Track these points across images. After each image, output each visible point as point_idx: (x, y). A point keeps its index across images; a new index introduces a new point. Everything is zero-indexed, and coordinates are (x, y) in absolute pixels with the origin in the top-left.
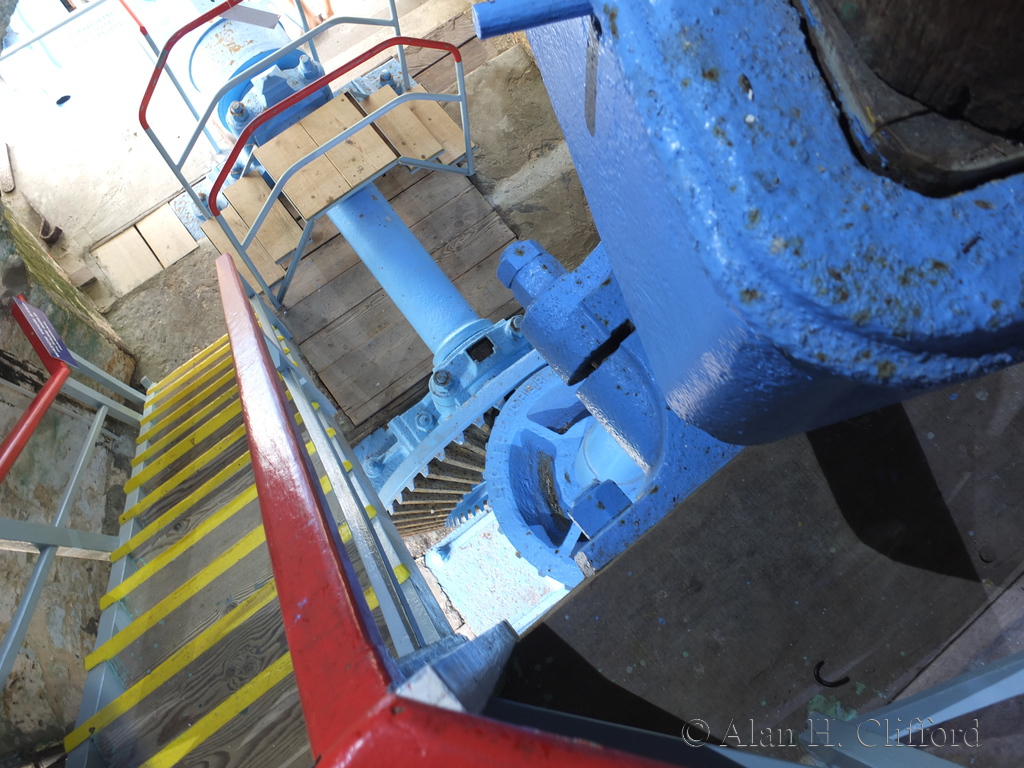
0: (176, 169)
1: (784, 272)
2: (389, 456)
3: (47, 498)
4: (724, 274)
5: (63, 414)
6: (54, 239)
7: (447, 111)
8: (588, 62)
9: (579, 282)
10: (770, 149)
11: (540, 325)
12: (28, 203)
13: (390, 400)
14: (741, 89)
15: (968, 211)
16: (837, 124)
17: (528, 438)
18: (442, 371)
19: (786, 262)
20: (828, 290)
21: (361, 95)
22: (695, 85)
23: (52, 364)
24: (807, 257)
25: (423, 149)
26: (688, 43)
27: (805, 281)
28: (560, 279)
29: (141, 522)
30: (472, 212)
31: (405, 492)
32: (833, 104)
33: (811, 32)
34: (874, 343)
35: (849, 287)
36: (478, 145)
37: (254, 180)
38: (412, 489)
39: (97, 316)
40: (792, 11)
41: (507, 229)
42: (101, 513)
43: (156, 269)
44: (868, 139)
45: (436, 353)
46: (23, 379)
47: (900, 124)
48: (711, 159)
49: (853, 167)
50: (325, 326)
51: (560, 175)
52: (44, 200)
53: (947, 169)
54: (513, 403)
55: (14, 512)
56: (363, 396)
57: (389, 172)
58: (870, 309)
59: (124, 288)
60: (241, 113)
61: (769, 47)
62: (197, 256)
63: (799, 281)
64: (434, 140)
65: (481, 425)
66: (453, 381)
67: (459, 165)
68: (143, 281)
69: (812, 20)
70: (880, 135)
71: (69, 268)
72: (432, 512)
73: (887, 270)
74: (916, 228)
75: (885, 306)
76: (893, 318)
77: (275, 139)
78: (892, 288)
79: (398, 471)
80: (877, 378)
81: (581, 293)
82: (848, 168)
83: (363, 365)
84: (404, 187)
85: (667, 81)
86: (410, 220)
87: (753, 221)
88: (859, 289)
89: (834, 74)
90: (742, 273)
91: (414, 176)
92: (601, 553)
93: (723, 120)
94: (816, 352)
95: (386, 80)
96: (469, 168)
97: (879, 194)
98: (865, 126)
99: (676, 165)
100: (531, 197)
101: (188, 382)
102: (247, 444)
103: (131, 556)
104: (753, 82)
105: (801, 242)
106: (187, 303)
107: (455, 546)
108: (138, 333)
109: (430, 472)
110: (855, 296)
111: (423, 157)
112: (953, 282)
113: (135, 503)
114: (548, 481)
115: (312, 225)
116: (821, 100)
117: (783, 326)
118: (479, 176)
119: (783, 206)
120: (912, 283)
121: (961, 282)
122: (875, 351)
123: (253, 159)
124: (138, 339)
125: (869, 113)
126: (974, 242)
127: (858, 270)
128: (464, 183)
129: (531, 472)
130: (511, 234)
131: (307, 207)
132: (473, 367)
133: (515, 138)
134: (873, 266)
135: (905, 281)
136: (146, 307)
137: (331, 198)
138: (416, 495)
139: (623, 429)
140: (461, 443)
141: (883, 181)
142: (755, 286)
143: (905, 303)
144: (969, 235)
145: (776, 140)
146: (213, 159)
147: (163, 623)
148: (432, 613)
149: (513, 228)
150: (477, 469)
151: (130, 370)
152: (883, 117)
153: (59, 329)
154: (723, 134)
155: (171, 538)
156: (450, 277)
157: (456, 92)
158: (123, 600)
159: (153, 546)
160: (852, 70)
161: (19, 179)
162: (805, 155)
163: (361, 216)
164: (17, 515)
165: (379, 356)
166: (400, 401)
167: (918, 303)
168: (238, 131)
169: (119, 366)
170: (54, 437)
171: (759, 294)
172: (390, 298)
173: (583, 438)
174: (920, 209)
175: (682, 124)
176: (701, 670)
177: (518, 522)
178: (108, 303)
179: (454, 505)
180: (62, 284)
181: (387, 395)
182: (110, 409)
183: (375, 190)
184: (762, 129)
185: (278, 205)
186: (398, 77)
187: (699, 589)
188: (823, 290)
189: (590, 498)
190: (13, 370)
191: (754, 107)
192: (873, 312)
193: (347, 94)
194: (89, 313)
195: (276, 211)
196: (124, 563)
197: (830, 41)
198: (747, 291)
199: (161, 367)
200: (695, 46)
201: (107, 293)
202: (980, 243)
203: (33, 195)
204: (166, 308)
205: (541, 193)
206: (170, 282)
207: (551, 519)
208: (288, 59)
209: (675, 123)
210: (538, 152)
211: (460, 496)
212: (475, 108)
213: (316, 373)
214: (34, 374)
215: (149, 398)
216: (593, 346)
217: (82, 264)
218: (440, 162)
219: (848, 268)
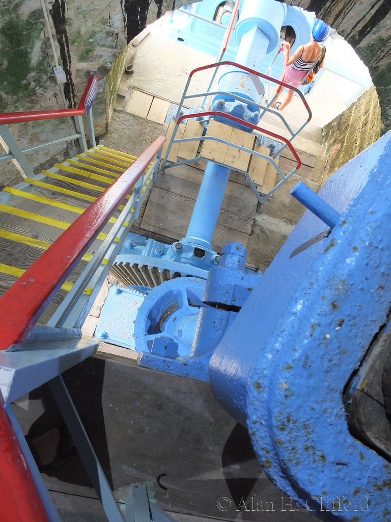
0: (184, 97)
1: (275, 396)
2: (138, 247)
3: (34, 139)
4: (259, 369)
5: (68, 122)
6: (128, 72)
7: (277, 177)
8: (315, 238)
9: (242, 279)
10: (321, 354)
11: (216, 276)
12: (134, 55)
13: (158, 233)
14: (337, 323)
15: (354, 452)
16: (351, 372)
17: (179, 294)
18: (181, 244)
19: (279, 394)
20: (280, 421)
21: (260, 143)
22: (326, 303)
23: (82, 106)
24: (287, 402)
25: (256, 178)
26: (340, 287)
27: (277, 408)
28: (238, 270)
29: (47, 180)
30: (247, 213)
31: (128, 264)
32: (359, 364)
33: (382, 332)
34: (273, 452)
35: (288, 428)
36: (273, 197)
37: (201, 127)
38: (131, 265)
39: (112, 108)
40: (385, 318)
41: (250, 229)
42: (43, 161)
43: (144, 116)
44: (354, 388)
45: (186, 237)
46: (70, 100)
47: (370, 399)
48: (300, 331)
49: (338, 392)
50: (168, 190)
51: (284, 234)
52: (139, 59)
53: (365, 431)
54: (188, 280)
55: (21, 131)
56: (152, 222)
57: (240, 172)
58: (284, 443)
59: (129, 109)
60: (221, 105)
61: (363, 321)
62: (160, 127)
63: (276, 405)
64: (262, 180)
65: (171, 274)
66: (181, 251)
67: (261, 195)
68: (136, 114)
69: (387, 329)
70: (359, 394)
71: (122, 86)
72: (128, 278)
73: (306, 438)
74: (332, 437)
75: (291, 448)
76: (288, 455)
77: (221, 124)
78: (300, 446)
79: (134, 256)
80: (262, 462)
81: (239, 282)
82: (337, 391)
83: (164, 214)
84: (238, 182)
85: (320, 288)
86: (228, 193)
87: (287, 368)
88: (290, 433)
89: (371, 354)
90: (264, 377)
91: (245, 182)
92: (147, 362)
93: (319, 325)
94: (254, 430)
95: (272, 147)
96: (262, 200)
97: (335, 411)
98: (359, 383)
99: (290, 316)
100: (268, 230)
101: (111, 157)
102: (99, 195)
103: (31, 185)
104: (344, 325)
105: (292, 395)
106: (140, 135)
107: (123, 294)
108: (116, 127)
109: (142, 268)
110: (286, 433)
111: (254, 181)
112: (321, 469)
113: (52, 172)
114: (169, 313)
115: (200, 160)
116: (357, 358)
117: (255, 409)
118: (262, 206)
119: (302, 376)
120: (308, 452)
121: (323, 472)
122: (271, 454)
123: (208, 121)
124: (114, 128)
125: (365, 383)
126: (343, 464)
127: (297, 426)
128: (256, 202)
129: (168, 304)
130: (250, 233)
131: (205, 153)
132: (191, 254)
133: (285, 208)
134: (304, 430)
135: (307, 449)
136: (128, 122)
137: (214, 159)
138: (130, 269)
139: (200, 335)
140: (160, 271)
141: (342, 408)
142: (263, 386)
143: (298, 456)
144: (344, 460)
145: (326, 353)
146: (198, 107)
147: (13, 216)
148: (82, 314)
149: (252, 231)
150: (155, 284)
151: (101, 133)
152: (367, 390)
153: (96, 98)
154: (313, 330)
155: (48, 195)
156: (218, 221)
157: (286, 175)
158: (12, 195)
159: (40, 191)
160: (378, 363)
161: (141, 45)
162: (328, 370)
163: (216, 174)
164: (20, 133)
165: (171, 217)
166: (161, 237)
167: (301, 461)
168: (214, 109)
169: (100, 129)
170: (58, 125)
171: (261, 390)
172: (194, 206)
173: (193, 314)
174: (341, 432)
175: (308, 307)
176: (130, 432)
177: (146, 313)
178: (119, 108)
179: (136, 284)
180: (114, 88)
181: (159, 230)
182: (81, 138)
183: (229, 173)
184: (327, 344)
185: (198, 142)
186: (276, 151)
187: (159, 409)
188: (279, 418)
189: (166, 342)
190: (70, 94)
191: (334, 334)
192: (285, 446)
193: (256, 137)
194: (111, 105)
195: (196, 143)
196: (27, 185)
197: (384, 343)
198: (259, 384)
199: (110, 143)
200: (341, 291)
201: (123, 105)
202: (345, 467)
203: (139, 54)
204: (133, 130)
205: (272, 232)
206: (143, 124)
207: (156, 324)
208: (253, 107)
209: (306, 303)
210: (286, 220)
211: (141, 284)
212: (285, 186)
213: (148, 200)
214: (74, 102)
215: (96, 148)
216: (223, 302)
217: (127, 89)
218: (257, 188)
219: (295, 422)
